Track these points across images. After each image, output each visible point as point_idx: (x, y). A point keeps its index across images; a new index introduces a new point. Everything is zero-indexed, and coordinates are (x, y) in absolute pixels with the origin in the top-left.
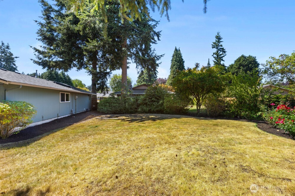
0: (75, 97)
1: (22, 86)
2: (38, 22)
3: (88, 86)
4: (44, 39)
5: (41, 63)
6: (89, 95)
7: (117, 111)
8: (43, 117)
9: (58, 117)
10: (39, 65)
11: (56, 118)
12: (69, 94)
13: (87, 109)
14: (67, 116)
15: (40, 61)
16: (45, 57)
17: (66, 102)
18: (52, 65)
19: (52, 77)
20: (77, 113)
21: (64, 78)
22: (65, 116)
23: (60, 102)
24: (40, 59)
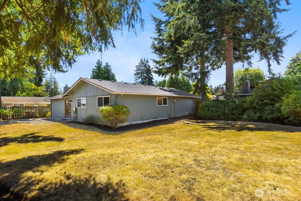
0: (174, 101)
1: (123, 94)
2: (152, 38)
3: (216, 87)
4: (156, 51)
5: (157, 71)
6: (192, 99)
7: (214, 116)
8: (142, 118)
9: (156, 118)
10: (156, 73)
11: (154, 120)
12: (166, 99)
13: (190, 113)
14: (165, 118)
15: (157, 70)
16: (160, 66)
17: (163, 105)
18: (164, 72)
19: (173, 82)
20: (176, 116)
21: (183, 82)
22: (162, 119)
23: (157, 106)
24: (157, 68)
